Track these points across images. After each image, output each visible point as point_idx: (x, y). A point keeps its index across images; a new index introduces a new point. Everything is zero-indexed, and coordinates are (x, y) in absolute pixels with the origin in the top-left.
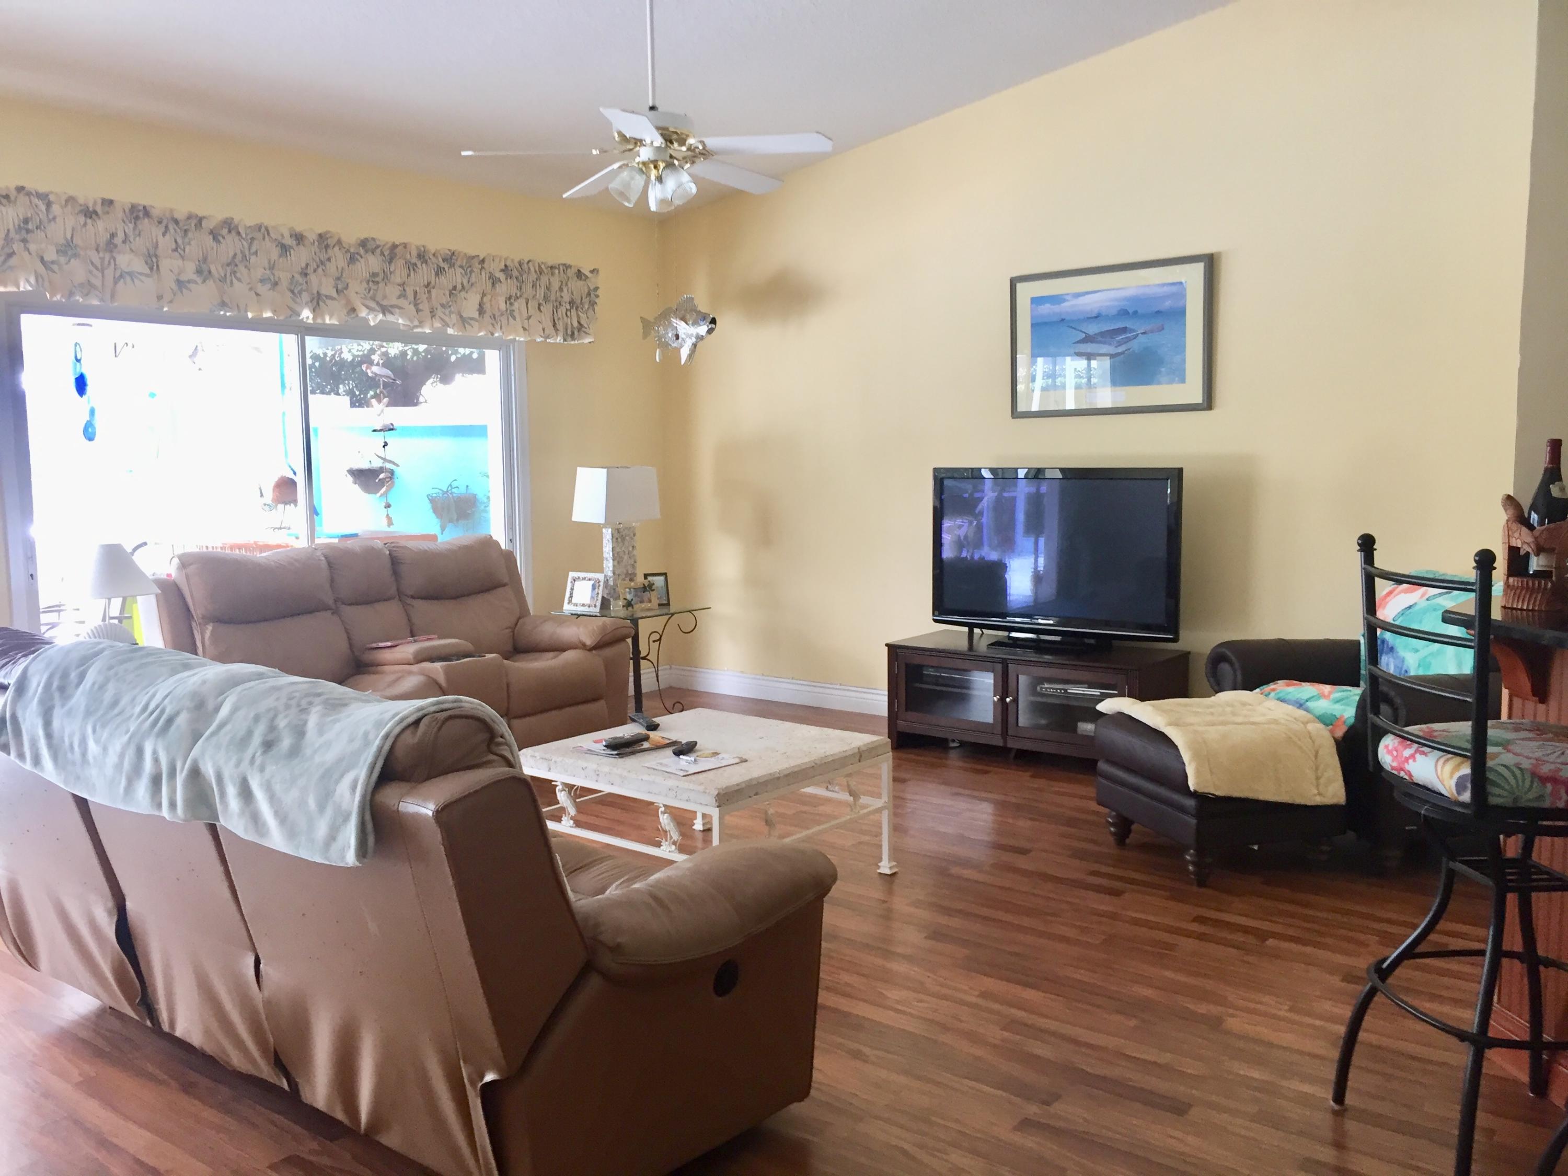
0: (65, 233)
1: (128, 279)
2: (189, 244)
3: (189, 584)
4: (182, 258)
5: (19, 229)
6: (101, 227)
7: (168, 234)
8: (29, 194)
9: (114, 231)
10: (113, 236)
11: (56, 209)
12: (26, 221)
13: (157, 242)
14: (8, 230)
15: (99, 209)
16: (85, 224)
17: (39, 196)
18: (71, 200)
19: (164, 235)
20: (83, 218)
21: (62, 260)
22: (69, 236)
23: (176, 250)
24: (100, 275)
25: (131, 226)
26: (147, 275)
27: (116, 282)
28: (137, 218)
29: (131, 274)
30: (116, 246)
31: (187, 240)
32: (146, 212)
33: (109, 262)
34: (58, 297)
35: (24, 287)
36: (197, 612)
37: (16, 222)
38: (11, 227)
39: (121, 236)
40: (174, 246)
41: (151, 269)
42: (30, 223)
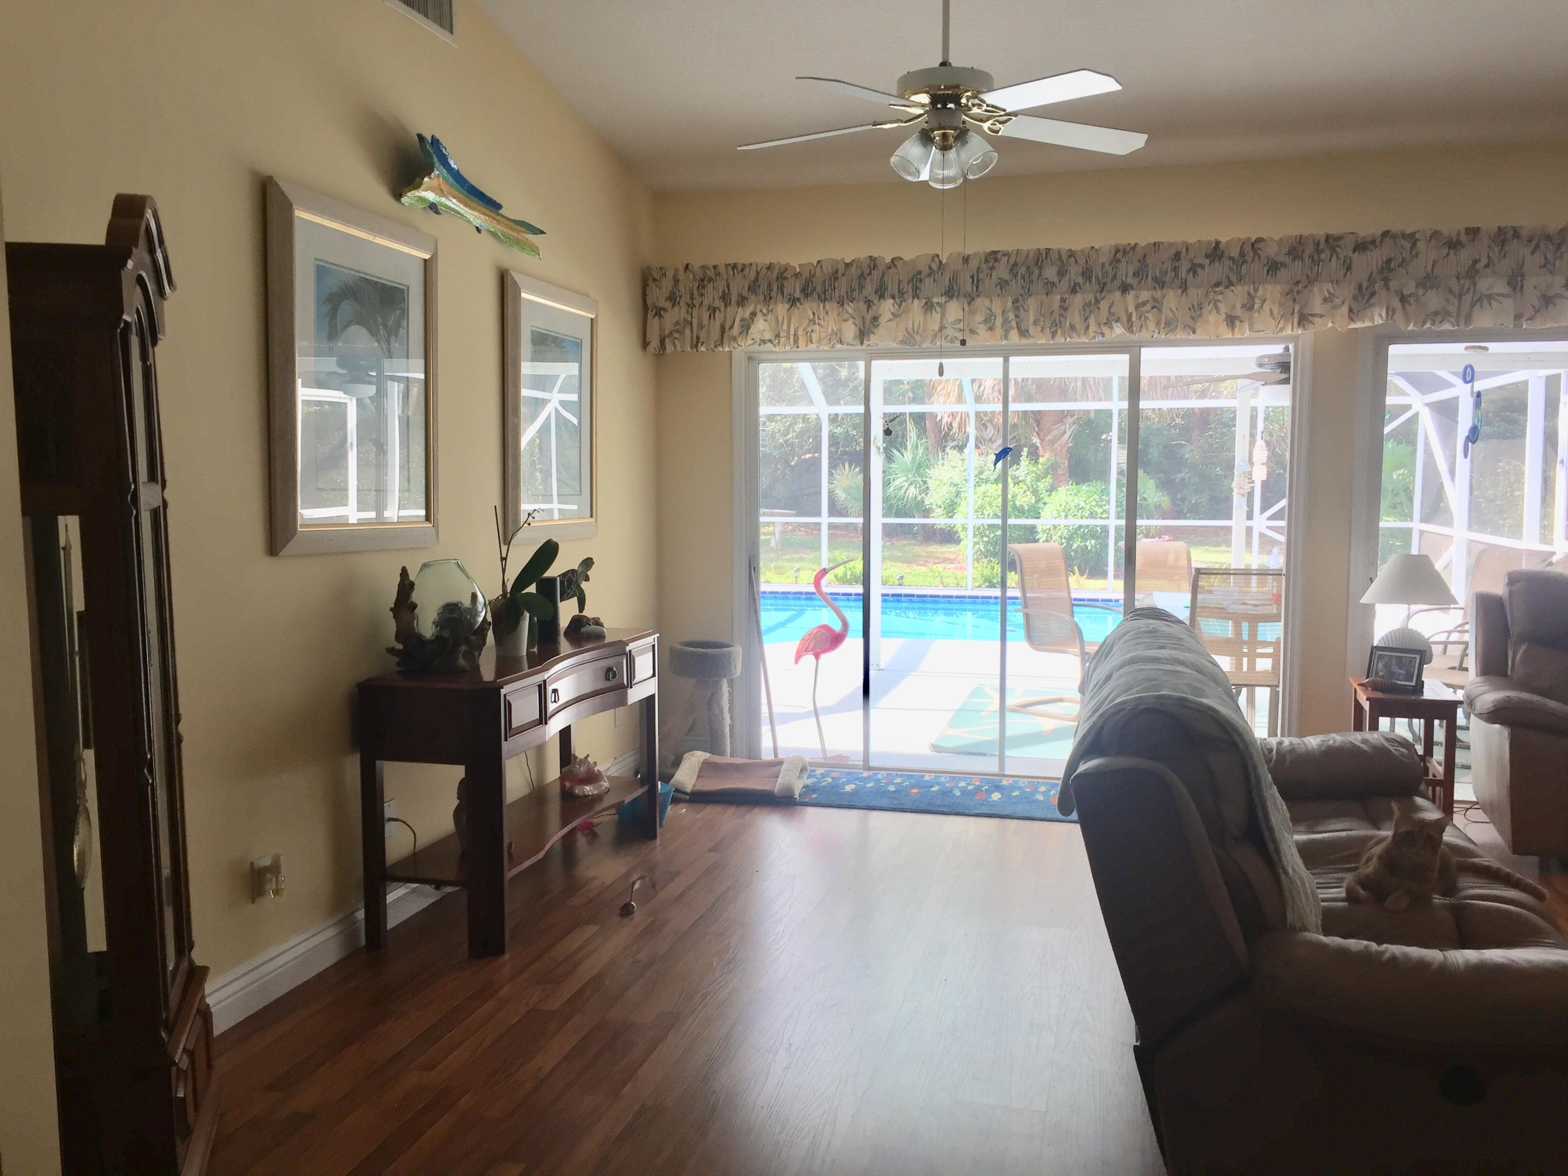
0: (1426, 267)
1: (1485, 302)
2: (1561, 257)
3: (1511, 604)
4: (1552, 273)
5: (1381, 271)
6: (1464, 257)
7: (1537, 253)
8: (1394, 237)
9: (1477, 258)
10: (1476, 262)
11: (1421, 245)
12: (1389, 261)
13: (1523, 261)
14: (1371, 274)
15: (1464, 238)
16: (1448, 254)
17: (1404, 236)
18: (1435, 234)
19: (1532, 253)
20: (1446, 250)
21: (1421, 292)
22: (1429, 268)
23: (1545, 266)
24: (1456, 302)
25: (1497, 249)
26: (1508, 296)
27: (1473, 305)
28: (1504, 242)
29: (1490, 297)
30: (1477, 272)
31: (1558, 254)
32: (1516, 233)
33: (1468, 289)
34: (1411, 327)
35: (1378, 321)
36: (1515, 630)
37: (1380, 263)
38: (1375, 268)
39: (1484, 261)
40: (1543, 262)
41: (1515, 289)
42: (1392, 263)
